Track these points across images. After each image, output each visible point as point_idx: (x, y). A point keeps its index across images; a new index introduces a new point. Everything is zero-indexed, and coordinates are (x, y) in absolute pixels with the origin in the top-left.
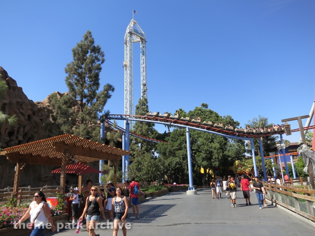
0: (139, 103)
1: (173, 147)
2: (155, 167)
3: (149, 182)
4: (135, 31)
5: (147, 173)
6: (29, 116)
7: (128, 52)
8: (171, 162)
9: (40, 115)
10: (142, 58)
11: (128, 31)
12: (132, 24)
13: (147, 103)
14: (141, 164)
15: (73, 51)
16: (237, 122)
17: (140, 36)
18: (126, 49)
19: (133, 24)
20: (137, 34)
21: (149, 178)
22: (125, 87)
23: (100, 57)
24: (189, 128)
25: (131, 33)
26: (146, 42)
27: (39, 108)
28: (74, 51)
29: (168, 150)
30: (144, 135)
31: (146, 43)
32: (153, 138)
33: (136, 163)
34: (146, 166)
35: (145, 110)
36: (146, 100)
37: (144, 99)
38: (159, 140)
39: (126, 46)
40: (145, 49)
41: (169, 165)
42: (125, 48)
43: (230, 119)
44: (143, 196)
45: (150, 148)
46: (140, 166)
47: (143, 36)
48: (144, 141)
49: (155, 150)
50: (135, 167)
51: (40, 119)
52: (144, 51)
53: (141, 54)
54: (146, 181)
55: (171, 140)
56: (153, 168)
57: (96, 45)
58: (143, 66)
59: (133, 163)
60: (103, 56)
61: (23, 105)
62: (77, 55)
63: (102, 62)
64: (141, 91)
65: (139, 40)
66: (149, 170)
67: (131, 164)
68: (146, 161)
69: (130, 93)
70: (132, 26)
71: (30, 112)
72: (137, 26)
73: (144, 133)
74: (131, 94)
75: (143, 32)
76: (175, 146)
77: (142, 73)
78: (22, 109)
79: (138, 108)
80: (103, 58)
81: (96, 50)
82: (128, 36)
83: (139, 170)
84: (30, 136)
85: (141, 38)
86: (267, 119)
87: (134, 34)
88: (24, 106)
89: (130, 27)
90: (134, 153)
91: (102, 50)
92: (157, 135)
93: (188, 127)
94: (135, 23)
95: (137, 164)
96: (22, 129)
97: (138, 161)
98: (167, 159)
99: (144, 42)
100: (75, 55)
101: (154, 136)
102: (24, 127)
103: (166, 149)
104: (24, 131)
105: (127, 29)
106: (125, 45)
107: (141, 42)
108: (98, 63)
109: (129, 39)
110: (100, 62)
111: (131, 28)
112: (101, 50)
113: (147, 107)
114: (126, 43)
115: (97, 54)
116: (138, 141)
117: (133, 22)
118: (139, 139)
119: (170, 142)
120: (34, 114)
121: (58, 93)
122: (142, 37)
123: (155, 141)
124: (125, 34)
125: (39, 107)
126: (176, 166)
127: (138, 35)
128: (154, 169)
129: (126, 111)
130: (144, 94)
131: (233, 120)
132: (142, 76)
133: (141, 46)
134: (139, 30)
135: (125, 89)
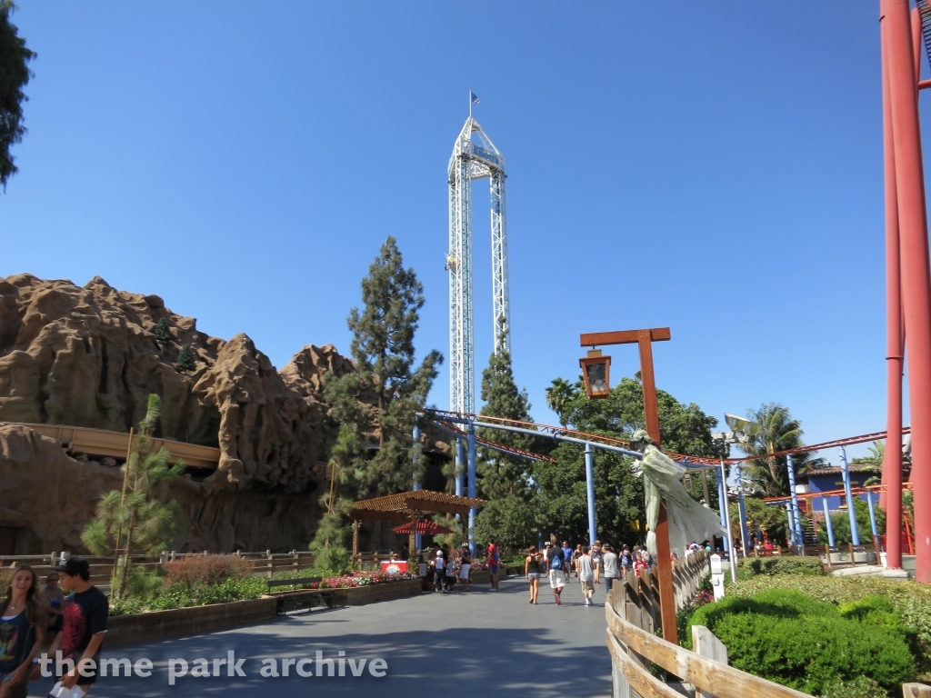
0: (491, 363)
1: (567, 471)
2: (526, 519)
3: (515, 549)
4: (475, 152)
5: (511, 531)
6: (294, 422)
7: (459, 205)
8: (563, 507)
9: (310, 418)
10: (496, 221)
11: (457, 150)
12: (466, 133)
13: (509, 363)
14: (499, 514)
15: (363, 285)
16: (713, 419)
17: (490, 163)
18: (454, 198)
19: (472, 131)
20: (481, 159)
21: (513, 540)
22: (451, 299)
23: (416, 296)
24: (590, 445)
25: (465, 157)
26: (506, 177)
27: (309, 407)
28: (366, 286)
29: (556, 479)
30: (504, 441)
31: (506, 180)
32: (524, 448)
33: (489, 512)
34: (509, 518)
35: (504, 381)
36: (507, 357)
37: (503, 353)
38: (536, 452)
39: (454, 188)
40: (504, 198)
41: (558, 511)
42: (450, 193)
43: (697, 413)
44: (504, 570)
45: (517, 472)
46: (497, 518)
47: (497, 162)
48: (503, 455)
49: (530, 473)
50: (488, 520)
51: (312, 427)
52: (501, 202)
53: (492, 211)
54: (508, 545)
55: (564, 456)
56: (521, 522)
57: (406, 267)
58: (497, 241)
59: (484, 511)
60: (420, 290)
61: (285, 403)
62: (372, 295)
63: (421, 304)
64: (495, 333)
65: (485, 171)
66: (514, 526)
67: (481, 514)
68: (508, 509)
69: (464, 316)
70: (468, 137)
71: (296, 416)
72: (482, 135)
73: (503, 436)
74: (466, 319)
75: (497, 152)
76: (571, 472)
77: (496, 260)
78: (284, 410)
79: (487, 376)
80: (421, 295)
81: (408, 279)
82: (458, 167)
83: (496, 525)
84: (297, 460)
85: (491, 168)
86: (785, 410)
87: (474, 159)
88: (286, 406)
89: (463, 141)
90: (481, 483)
91: (418, 279)
92: (533, 440)
93: (588, 443)
94: (475, 127)
95: (491, 514)
96: (286, 449)
97: (494, 509)
98: (555, 498)
99: (499, 177)
100: (367, 293)
101: (527, 442)
102: (290, 445)
103: (552, 477)
104: (289, 452)
105: (456, 146)
106: (450, 186)
107: (491, 179)
108: (411, 306)
109: (460, 173)
110: (416, 305)
111: (466, 144)
112: (415, 278)
113: (510, 372)
114: (453, 182)
115: (408, 288)
116: (490, 454)
117: (471, 127)
118: (491, 451)
119: (560, 460)
120: (301, 417)
121: (313, 347)
122: (494, 164)
123: (528, 455)
124: (451, 160)
125: (309, 404)
126: (573, 514)
127: (484, 160)
128: (523, 524)
129: (455, 363)
130: (502, 342)
131: (702, 414)
132: (495, 269)
133: (492, 190)
134: (486, 148)
135: (451, 303)
